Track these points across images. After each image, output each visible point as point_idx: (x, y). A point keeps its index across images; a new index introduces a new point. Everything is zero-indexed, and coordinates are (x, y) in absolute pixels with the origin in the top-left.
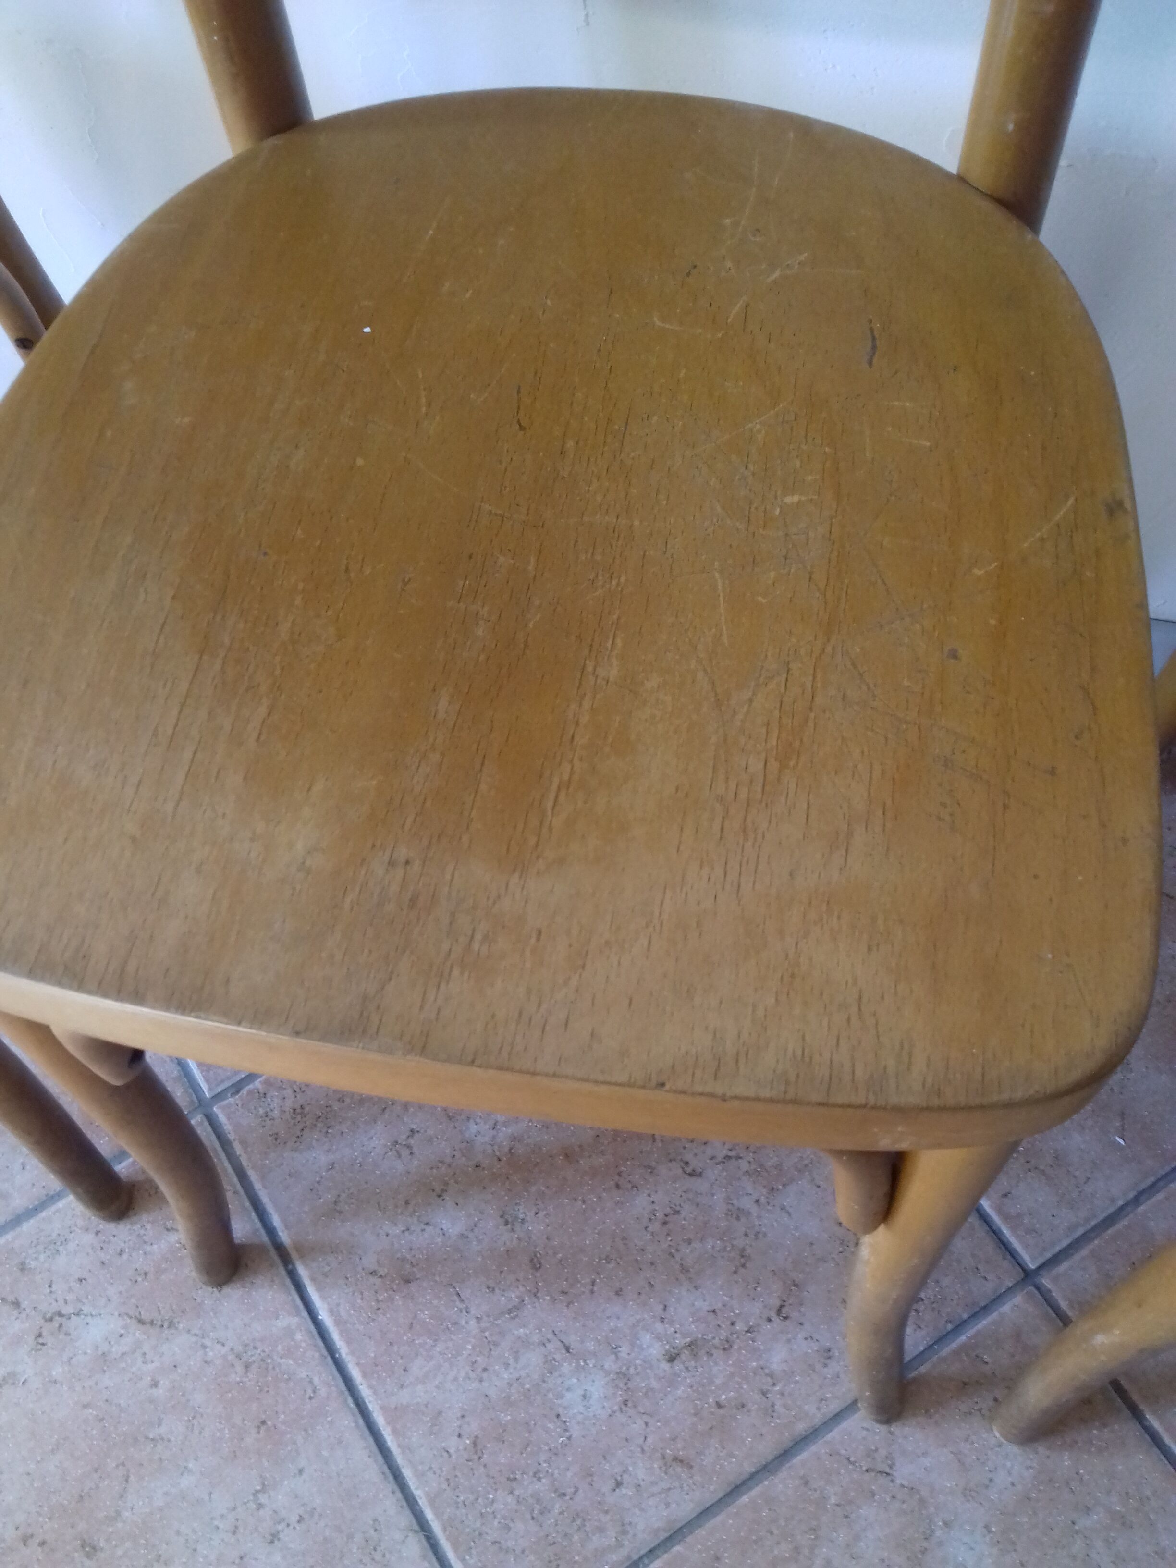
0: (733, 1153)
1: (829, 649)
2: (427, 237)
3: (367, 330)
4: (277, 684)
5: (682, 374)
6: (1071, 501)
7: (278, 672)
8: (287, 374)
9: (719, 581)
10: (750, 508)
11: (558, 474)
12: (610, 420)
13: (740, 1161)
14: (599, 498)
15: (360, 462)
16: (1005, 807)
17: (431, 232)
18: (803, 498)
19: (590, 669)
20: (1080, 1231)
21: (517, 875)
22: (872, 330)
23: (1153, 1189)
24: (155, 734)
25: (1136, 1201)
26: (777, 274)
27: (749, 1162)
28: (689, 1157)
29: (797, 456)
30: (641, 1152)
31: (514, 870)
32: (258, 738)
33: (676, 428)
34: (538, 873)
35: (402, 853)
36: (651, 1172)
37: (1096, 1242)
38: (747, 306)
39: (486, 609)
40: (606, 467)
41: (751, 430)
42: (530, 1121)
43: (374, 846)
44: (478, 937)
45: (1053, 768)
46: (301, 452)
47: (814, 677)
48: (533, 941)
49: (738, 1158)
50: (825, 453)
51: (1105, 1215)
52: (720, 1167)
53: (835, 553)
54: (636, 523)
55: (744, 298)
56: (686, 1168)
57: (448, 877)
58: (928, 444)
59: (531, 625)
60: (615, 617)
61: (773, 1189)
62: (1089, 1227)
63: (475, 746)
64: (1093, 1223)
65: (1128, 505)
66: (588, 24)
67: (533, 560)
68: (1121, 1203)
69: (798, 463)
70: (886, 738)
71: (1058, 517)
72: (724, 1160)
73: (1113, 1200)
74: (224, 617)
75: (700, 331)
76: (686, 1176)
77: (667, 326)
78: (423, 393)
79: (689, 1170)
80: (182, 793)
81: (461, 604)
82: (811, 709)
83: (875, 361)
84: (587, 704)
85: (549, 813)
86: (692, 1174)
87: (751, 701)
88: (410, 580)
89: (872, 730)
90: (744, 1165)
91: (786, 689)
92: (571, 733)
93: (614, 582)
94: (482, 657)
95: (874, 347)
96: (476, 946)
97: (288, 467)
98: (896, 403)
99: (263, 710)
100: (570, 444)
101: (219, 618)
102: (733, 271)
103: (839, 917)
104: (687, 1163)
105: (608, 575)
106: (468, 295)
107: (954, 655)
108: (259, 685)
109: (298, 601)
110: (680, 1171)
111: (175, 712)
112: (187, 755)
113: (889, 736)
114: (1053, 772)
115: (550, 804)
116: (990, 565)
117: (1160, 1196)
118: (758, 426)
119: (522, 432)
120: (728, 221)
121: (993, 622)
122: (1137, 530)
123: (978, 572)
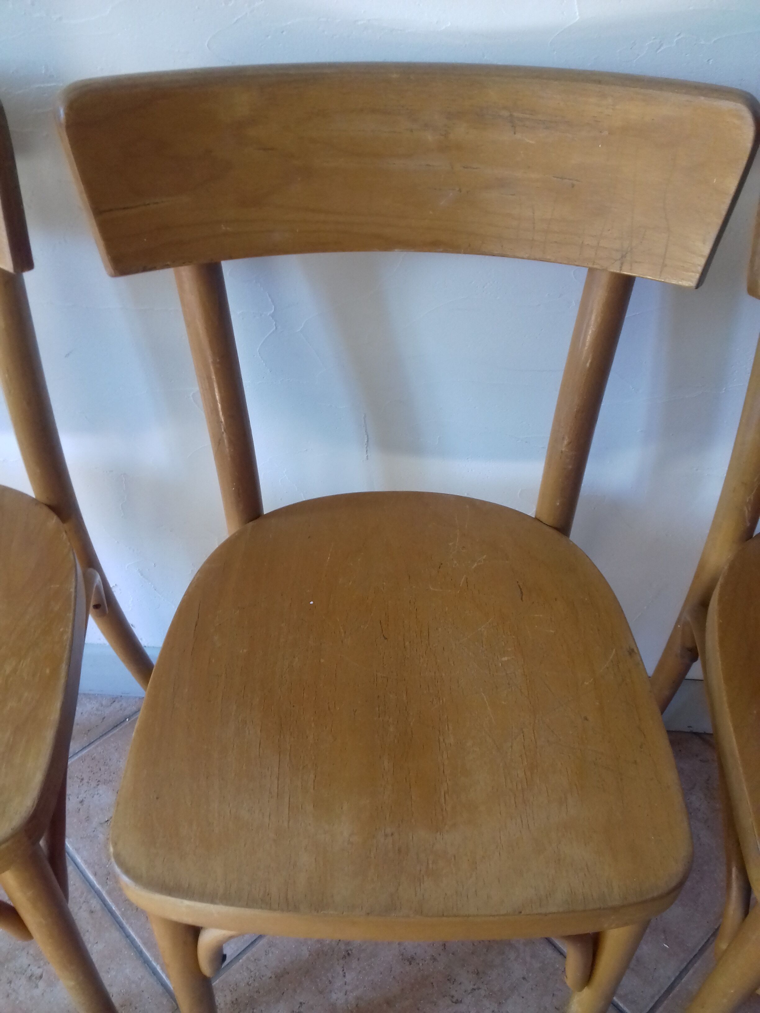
0: (476, 987)
1: (537, 721)
2: (328, 561)
3: (312, 603)
4: (315, 764)
5: (447, 609)
6: (614, 650)
7: (313, 758)
8: (282, 625)
9: (484, 696)
10: (489, 664)
11: (405, 657)
12: (421, 631)
13: (480, 990)
14: (425, 665)
15: (322, 661)
16: (621, 779)
17: (329, 558)
18: (509, 658)
19: (442, 740)
20: (656, 998)
21: (439, 833)
22: (519, 586)
23: (685, 970)
24: (270, 793)
25: (679, 977)
26: (476, 565)
27: (485, 990)
28: (453, 993)
29: (502, 641)
30: (428, 994)
31: (437, 832)
32: (314, 788)
33: (450, 633)
34: (447, 831)
35: (389, 831)
36: (435, 1005)
37: (665, 1002)
38: (467, 579)
39: (391, 719)
40: (424, 652)
41: (481, 631)
42: (365, 987)
43: (376, 829)
44: (430, 862)
45: (635, 761)
46: (297, 659)
47: (534, 734)
48: (453, 860)
49: (479, 989)
50: (513, 638)
51: (667, 987)
52: (470, 996)
53: (528, 681)
54: (444, 675)
55: (465, 576)
56: (453, 1000)
57: (411, 838)
58: (553, 632)
59: (412, 724)
60: (446, 716)
61: (500, 1003)
62: (660, 995)
63: (405, 780)
64: (662, 992)
65: (636, 651)
66: (367, 459)
67: (405, 696)
68: (673, 979)
69: (503, 643)
70: (569, 756)
71: (611, 657)
72: (472, 992)
73: (669, 978)
74: (284, 736)
75: (450, 591)
76: (454, 1004)
77: (436, 590)
78: (341, 628)
79: (454, 1000)
80: (289, 817)
81: (380, 718)
82: (537, 747)
83: (523, 599)
84: (445, 756)
85: (444, 804)
86: (457, 1002)
87: (512, 747)
88: (356, 710)
89: (563, 754)
90: (482, 992)
91: (524, 740)
92: (442, 770)
93: (441, 701)
94: (396, 741)
95: (522, 593)
96: (431, 866)
97: (292, 666)
98: (536, 615)
99: (312, 776)
100: (407, 643)
101: (282, 737)
102: (457, 565)
103: (570, 833)
104: (453, 997)
105: (438, 699)
106: (350, 584)
107: (586, 719)
108: (307, 765)
109: (313, 725)
110: (450, 1002)
111: (276, 781)
112: (287, 800)
113: (570, 755)
114: (635, 762)
115: (443, 800)
116: (590, 680)
117: (691, 972)
118: (483, 629)
119: (386, 640)
120: (450, 544)
121: (597, 704)
122: (642, 660)
123: (586, 683)
